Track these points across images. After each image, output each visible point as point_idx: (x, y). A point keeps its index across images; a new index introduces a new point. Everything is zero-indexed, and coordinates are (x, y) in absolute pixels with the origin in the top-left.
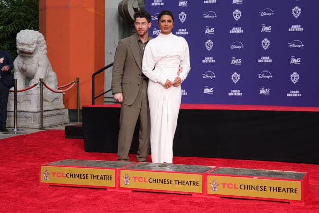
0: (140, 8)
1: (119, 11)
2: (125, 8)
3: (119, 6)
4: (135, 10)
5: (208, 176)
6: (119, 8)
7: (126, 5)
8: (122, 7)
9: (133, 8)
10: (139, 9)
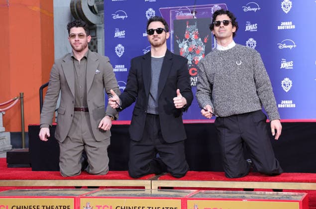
0: (97, 5)
1: (71, 10)
2: (79, 6)
3: (71, 4)
4: (91, 8)
5: (188, 201)
6: (71, 7)
7: (80, 3)
8: (75, 5)
9: (89, 6)
10: (95, 7)
